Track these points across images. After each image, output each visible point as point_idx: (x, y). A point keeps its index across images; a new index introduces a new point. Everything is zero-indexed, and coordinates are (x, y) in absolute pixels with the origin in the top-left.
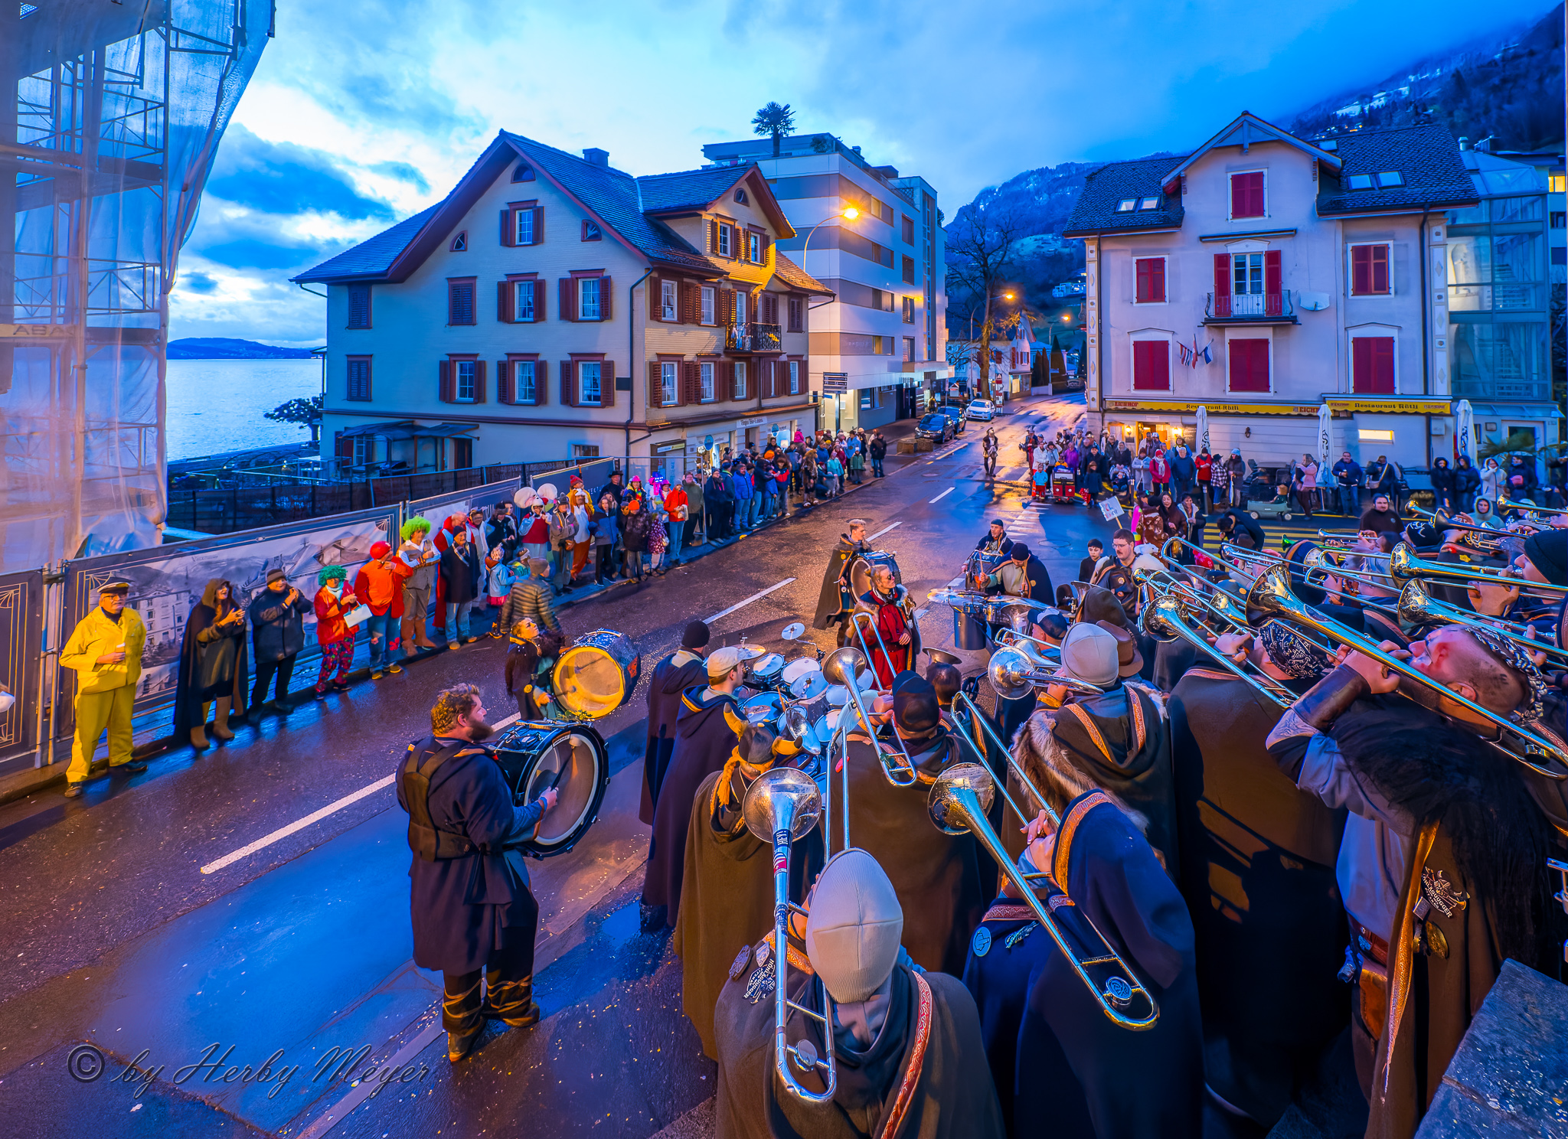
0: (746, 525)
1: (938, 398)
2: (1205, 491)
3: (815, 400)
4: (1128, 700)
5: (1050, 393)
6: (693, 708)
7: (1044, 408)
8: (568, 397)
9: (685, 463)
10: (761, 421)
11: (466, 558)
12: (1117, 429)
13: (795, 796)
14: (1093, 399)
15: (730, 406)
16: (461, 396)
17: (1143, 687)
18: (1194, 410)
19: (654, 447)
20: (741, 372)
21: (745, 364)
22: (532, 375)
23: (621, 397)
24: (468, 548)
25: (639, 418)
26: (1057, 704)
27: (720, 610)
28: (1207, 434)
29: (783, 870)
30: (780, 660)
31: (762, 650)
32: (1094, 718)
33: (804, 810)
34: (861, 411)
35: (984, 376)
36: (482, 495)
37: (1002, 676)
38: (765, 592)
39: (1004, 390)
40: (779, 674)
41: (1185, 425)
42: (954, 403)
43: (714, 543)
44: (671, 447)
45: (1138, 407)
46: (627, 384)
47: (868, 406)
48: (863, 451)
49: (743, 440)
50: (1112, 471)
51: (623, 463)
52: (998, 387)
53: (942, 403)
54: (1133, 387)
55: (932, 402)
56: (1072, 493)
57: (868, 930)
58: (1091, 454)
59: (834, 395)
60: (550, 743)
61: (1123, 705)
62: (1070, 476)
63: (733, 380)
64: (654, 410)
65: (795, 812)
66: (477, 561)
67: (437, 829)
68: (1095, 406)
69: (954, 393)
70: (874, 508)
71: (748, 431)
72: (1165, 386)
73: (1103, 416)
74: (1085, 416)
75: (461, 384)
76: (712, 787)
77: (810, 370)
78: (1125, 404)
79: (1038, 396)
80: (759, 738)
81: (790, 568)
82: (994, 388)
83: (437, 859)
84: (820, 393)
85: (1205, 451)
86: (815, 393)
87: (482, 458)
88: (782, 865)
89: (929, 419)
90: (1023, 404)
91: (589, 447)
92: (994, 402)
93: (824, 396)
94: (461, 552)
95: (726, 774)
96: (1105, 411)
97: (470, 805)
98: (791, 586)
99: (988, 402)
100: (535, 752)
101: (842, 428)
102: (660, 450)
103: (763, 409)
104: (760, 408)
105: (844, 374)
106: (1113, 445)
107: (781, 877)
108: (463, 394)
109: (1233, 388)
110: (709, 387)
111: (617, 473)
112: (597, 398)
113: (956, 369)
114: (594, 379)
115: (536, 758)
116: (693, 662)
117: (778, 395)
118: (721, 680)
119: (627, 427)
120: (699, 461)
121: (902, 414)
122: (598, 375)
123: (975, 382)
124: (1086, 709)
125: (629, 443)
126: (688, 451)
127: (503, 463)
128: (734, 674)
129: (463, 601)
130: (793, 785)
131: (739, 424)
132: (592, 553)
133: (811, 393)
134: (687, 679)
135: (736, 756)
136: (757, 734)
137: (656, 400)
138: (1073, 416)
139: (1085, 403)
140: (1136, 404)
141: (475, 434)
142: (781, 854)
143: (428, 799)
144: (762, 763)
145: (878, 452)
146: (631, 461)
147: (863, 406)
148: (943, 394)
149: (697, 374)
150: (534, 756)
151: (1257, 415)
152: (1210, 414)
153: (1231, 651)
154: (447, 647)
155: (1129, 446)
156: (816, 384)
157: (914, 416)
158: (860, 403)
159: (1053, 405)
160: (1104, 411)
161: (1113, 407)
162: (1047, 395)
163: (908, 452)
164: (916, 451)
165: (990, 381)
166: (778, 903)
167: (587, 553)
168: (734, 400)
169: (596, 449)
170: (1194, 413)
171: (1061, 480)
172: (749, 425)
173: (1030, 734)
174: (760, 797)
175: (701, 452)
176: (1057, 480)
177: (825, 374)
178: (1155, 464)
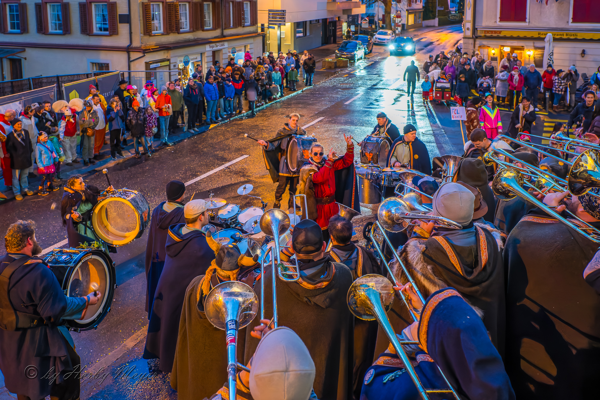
0: (214, 119)
1: (353, 28)
2: (547, 96)
3: (263, 30)
4: (477, 234)
5: (437, 25)
6: (176, 239)
7: (431, 36)
8: (86, 29)
9: (170, 76)
10: (223, 45)
11: (22, 139)
12: (485, 51)
13: (240, 299)
14: (468, 29)
15: (201, 35)
16: (11, 29)
17: (488, 227)
18: (543, 36)
19: (147, 64)
20: (209, 9)
21: (211, 4)
22: (60, 13)
23: (123, 28)
24: (23, 133)
25: (136, 43)
26: (427, 235)
27: (197, 176)
28: (552, 54)
29: (233, 343)
30: (236, 209)
31: (224, 202)
32: (453, 246)
33: (246, 309)
34: (296, 38)
35: (388, 12)
36: (30, 98)
37: (389, 216)
38: (228, 164)
39: (402, 22)
40: (236, 217)
41: (536, 48)
42: (365, 32)
43: (192, 131)
44: (159, 64)
45: (501, 35)
46: (126, 19)
47: (301, 35)
48: (297, 67)
49: (211, 59)
50: (480, 81)
51: (126, 75)
52: (398, 20)
53: (356, 32)
54: (498, 20)
55: (348, 32)
56: (449, 97)
57: (291, 376)
58: (465, 69)
59: (276, 27)
60: (80, 260)
61: (473, 239)
62: (448, 85)
63: (202, 16)
64: (146, 38)
65: (240, 311)
66: (30, 142)
67: (15, 310)
68: (469, 33)
69: (365, 25)
70: (304, 108)
71: (214, 53)
72: (523, 19)
73: (475, 41)
74: (461, 42)
75: (11, 20)
76: (199, 283)
77: (259, 8)
78: (492, 32)
79: (428, 27)
80: (230, 254)
81: (245, 148)
82: (394, 21)
83: (17, 329)
84: (266, 25)
85: (550, 66)
86: (263, 25)
87: (28, 73)
88: (232, 341)
89: (346, 44)
90: (416, 33)
91: (102, 64)
92: (394, 32)
93: (269, 27)
94: (19, 135)
95: (207, 276)
96: (477, 37)
97: (39, 294)
98: (245, 161)
99: (389, 32)
100: (72, 265)
101: (282, 51)
102: (152, 66)
103: (225, 37)
104: (223, 36)
105: (283, 11)
106: (481, 62)
107: (231, 348)
108: (13, 26)
109: (575, 20)
110: (185, 21)
111: (123, 82)
112: (106, 30)
113: (367, 7)
114: (103, 15)
115: (72, 269)
116: (178, 208)
117: (235, 26)
118: (194, 221)
119: (128, 50)
120: (179, 74)
121: (326, 41)
122: (106, 13)
123: (381, 17)
124: (448, 240)
125: (130, 61)
126: (172, 67)
127: (43, 76)
128: (203, 217)
129: (22, 168)
130: (239, 292)
131: (208, 48)
132: (108, 137)
133: (259, 25)
134: (175, 220)
135: (214, 265)
136: (228, 252)
137: (147, 31)
138: (453, 41)
139: (462, 32)
140: (500, 32)
141: (22, 55)
142: (231, 333)
143: (9, 292)
144: (231, 270)
145: (309, 68)
146: (132, 74)
147: (298, 35)
148: (356, 26)
149: (176, 11)
150: (72, 267)
151: (591, 40)
152: (555, 40)
153: (554, 204)
154: (14, 198)
155: (494, 64)
156: (263, 18)
157: (335, 42)
158: (296, 32)
159: (438, 34)
160: (475, 37)
161: (483, 35)
162: (434, 26)
163: (330, 68)
164: (336, 67)
165: (392, 15)
166: (230, 363)
167: (104, 138)
168: (203, 30)
169: (107, 66)
170: (543, 39)
171: (441, 88)
172: (215, 49)
173: (407, 254)
174: (216, 300)
175: (181, 67)
176: (439, 88)
177: (270, 11)
178: (511, 77)
